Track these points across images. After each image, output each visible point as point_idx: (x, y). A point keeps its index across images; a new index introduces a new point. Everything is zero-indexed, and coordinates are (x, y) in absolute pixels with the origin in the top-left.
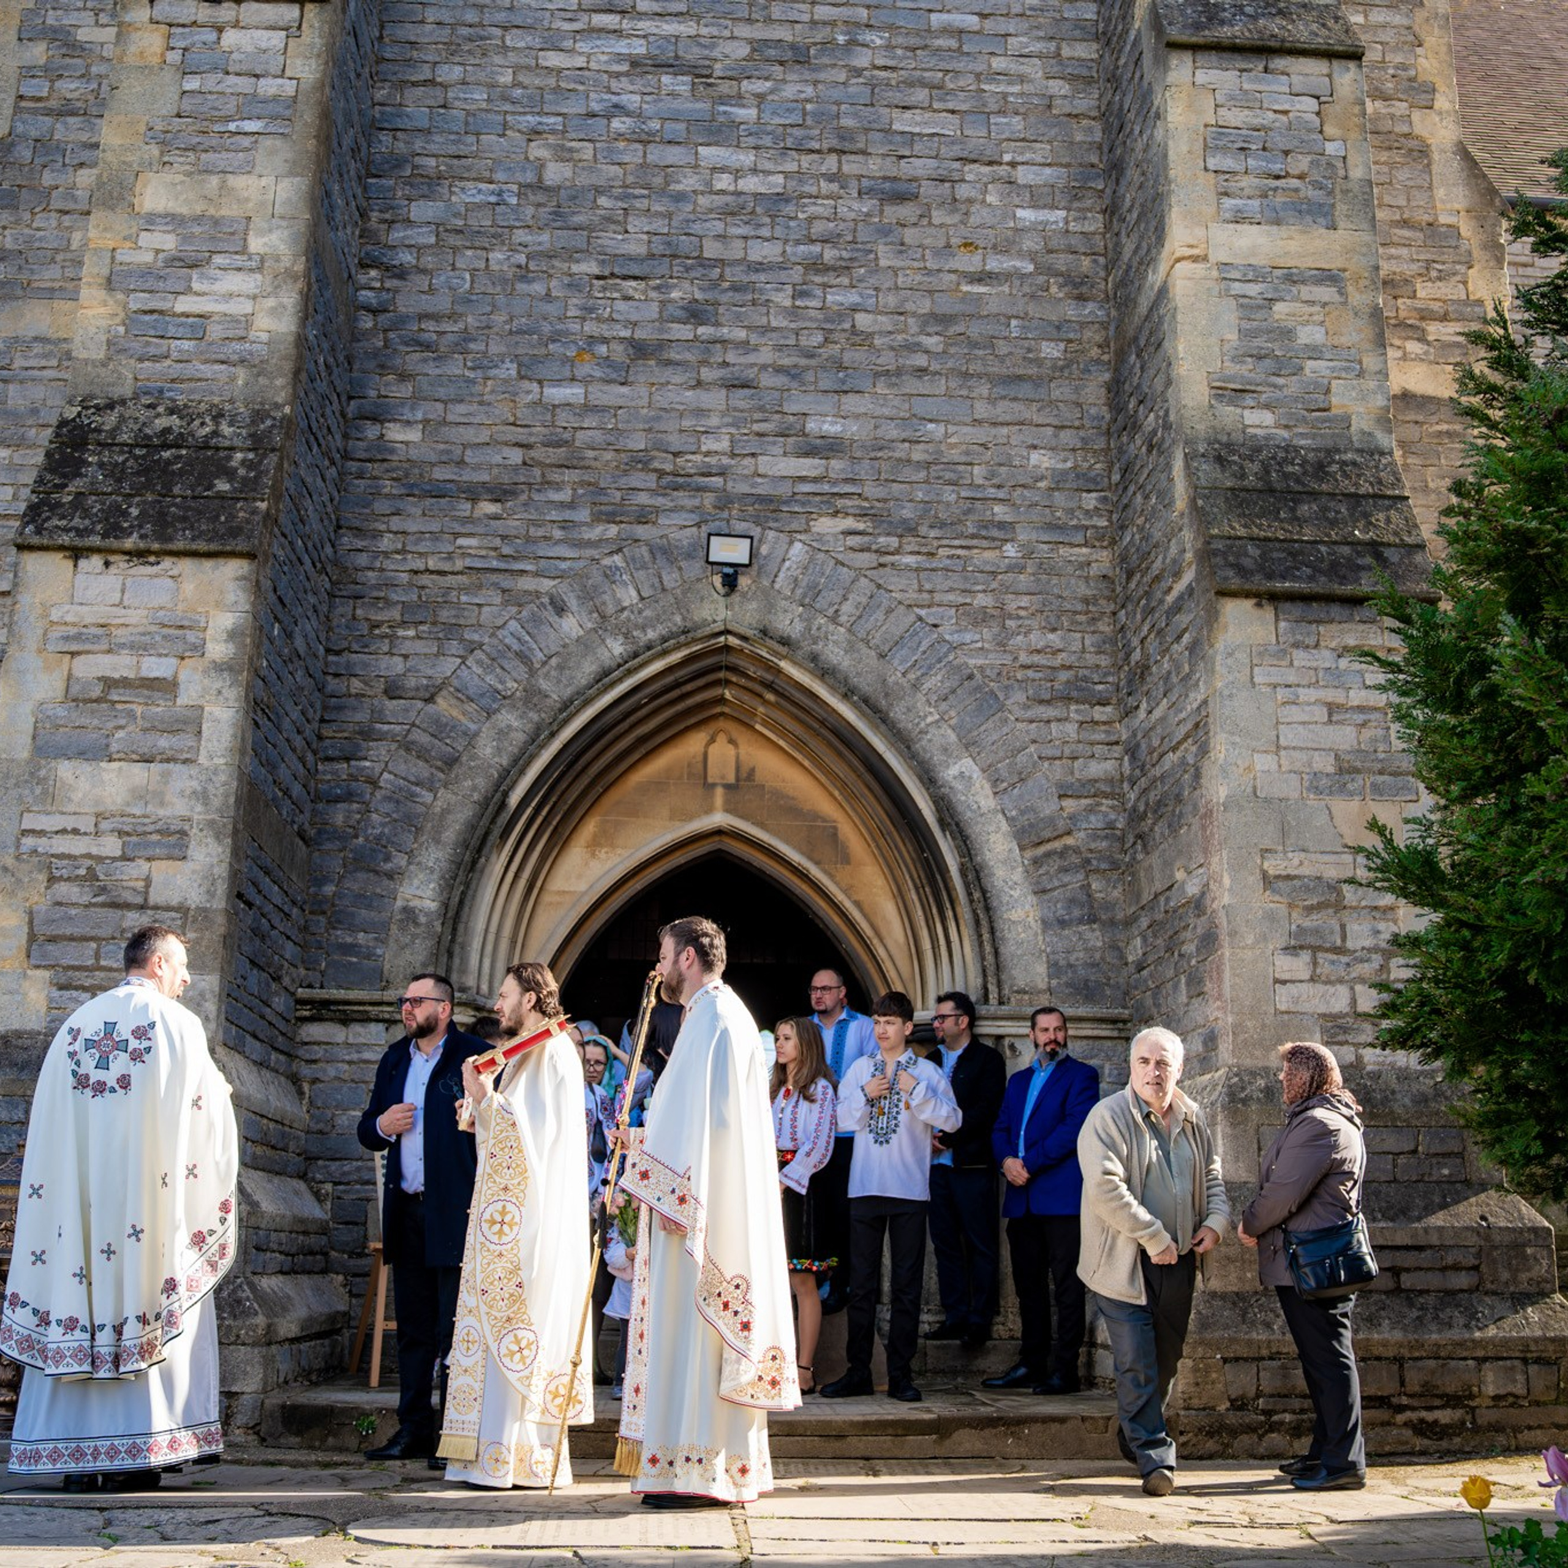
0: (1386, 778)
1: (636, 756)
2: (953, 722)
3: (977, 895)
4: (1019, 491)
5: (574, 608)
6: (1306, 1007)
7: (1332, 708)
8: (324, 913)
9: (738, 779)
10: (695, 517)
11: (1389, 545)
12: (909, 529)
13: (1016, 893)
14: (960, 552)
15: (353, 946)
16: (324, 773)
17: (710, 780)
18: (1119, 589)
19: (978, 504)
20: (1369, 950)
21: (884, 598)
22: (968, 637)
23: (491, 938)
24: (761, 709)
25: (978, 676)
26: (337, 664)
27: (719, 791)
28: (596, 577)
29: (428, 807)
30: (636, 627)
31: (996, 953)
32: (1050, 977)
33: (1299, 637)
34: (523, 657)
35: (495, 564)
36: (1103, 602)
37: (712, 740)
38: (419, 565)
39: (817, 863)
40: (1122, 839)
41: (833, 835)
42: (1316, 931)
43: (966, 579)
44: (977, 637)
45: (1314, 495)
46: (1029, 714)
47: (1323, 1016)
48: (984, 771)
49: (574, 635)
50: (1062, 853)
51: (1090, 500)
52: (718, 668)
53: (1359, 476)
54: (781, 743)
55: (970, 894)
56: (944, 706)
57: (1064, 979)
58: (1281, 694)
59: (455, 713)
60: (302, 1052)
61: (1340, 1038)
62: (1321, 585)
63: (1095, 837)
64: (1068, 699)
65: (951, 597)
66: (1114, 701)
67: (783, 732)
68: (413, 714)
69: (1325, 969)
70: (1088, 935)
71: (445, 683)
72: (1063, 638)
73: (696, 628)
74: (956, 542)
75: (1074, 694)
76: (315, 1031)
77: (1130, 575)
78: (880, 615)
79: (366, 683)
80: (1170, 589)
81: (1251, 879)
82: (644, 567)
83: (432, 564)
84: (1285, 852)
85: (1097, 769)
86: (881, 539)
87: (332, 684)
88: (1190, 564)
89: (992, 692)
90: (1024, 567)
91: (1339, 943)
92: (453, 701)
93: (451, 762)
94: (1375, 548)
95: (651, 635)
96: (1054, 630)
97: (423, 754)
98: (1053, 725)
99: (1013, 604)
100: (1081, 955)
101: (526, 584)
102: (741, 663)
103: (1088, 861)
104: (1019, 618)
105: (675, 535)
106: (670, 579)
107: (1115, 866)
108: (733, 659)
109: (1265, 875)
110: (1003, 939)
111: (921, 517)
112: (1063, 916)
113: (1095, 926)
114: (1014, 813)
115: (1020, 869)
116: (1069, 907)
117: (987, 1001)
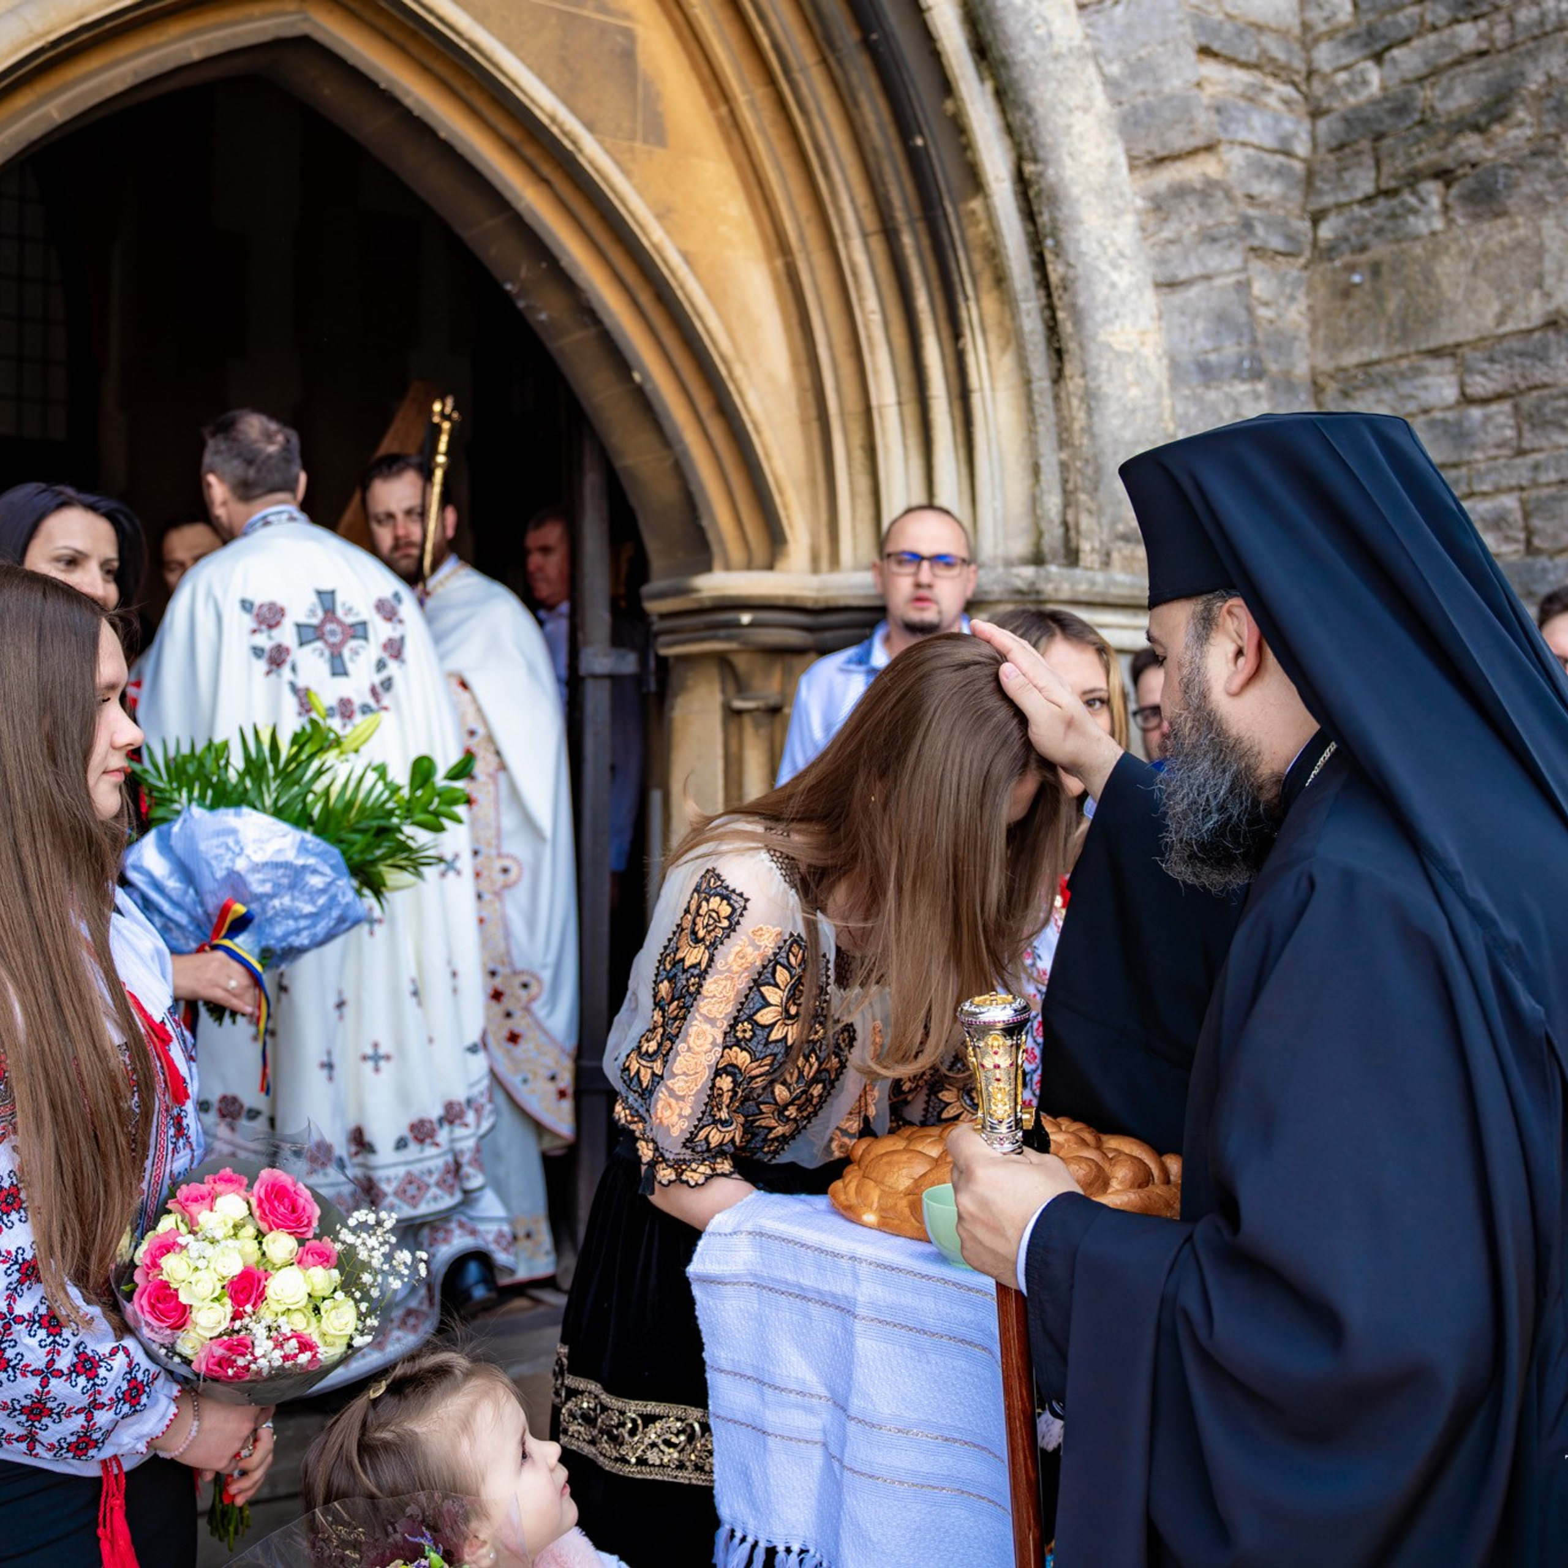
3: (1055, 271)
13: (1122, 280)
39: (590, 127)
40: (1308, 184)
41: (628, 53)
50: (1204, 195)
63: (1260, 170)
103: (1247, 225)
107: (1294, 246)
112: (1206, 352)
113: (1261, 387)
114: (1115, 69)
115: (1130, 219)
116: (1218, 333)
117: (1072, 557)
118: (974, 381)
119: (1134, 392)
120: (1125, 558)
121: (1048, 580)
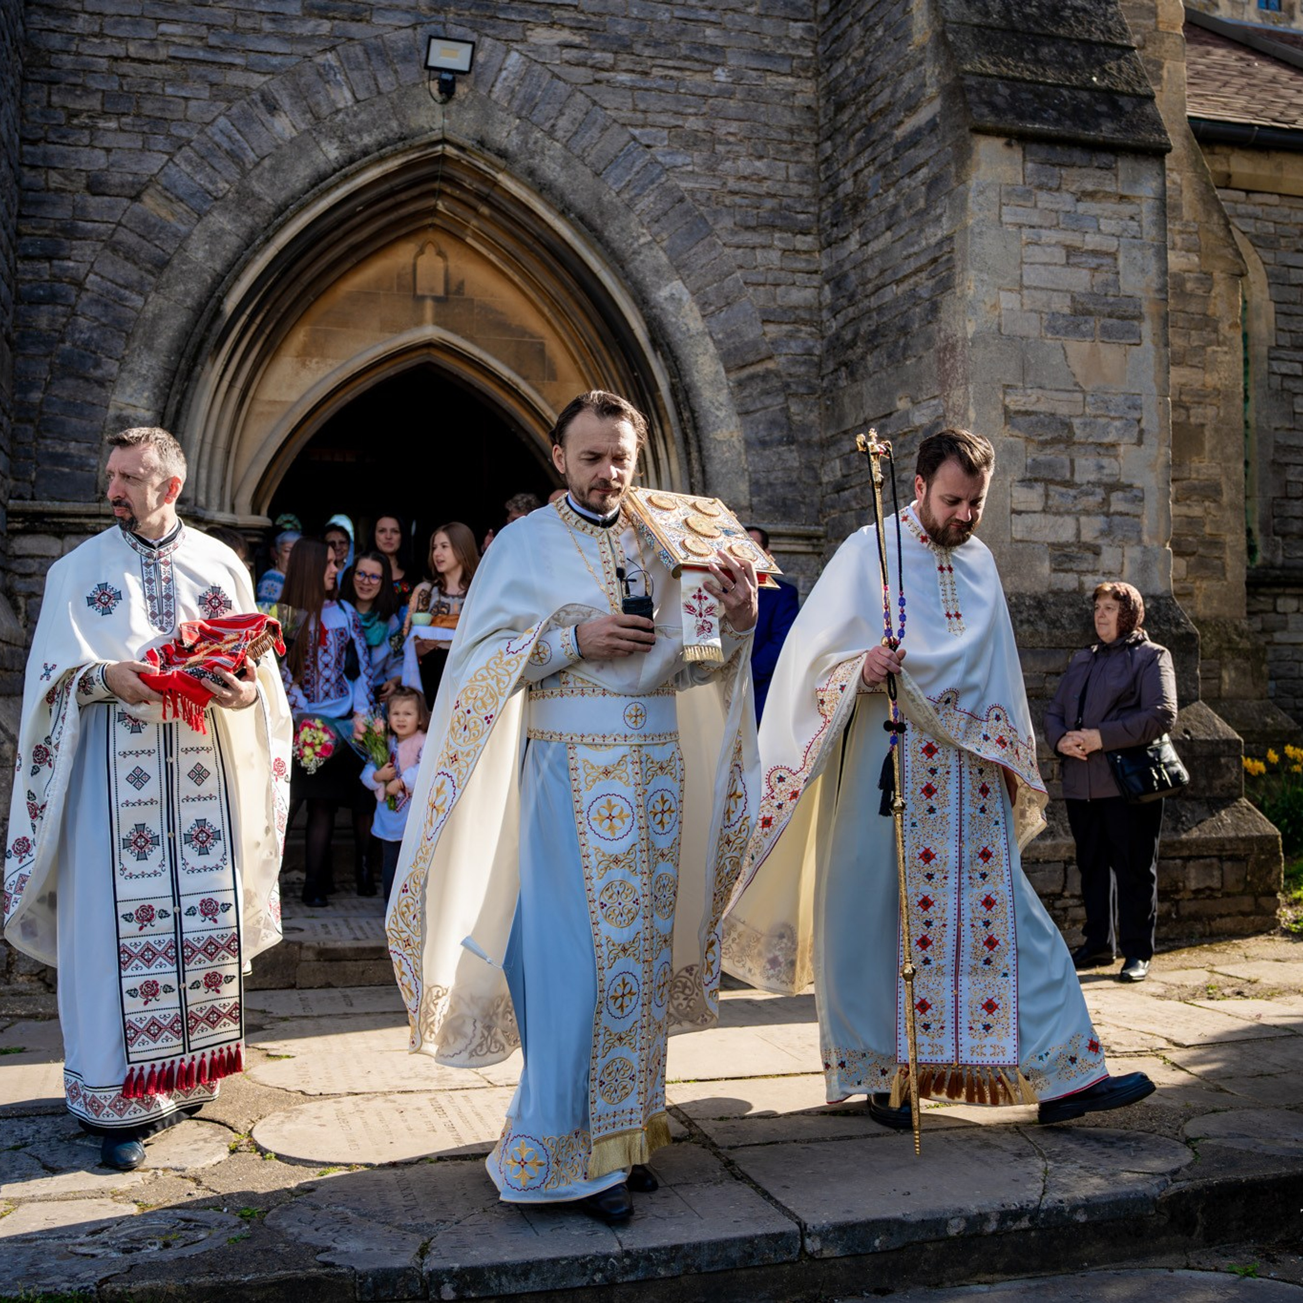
0: (1114, 321)
1: (348, 265)
2: (664, 244)
3: (686, 415)
4: (730, 14)
5: (287, 107)
6: (1037, 536)
7: (1071, 251)
8: (31, 421)
9: (447, 291)
10: (410, 19)
11: (1122, 94)
12: (624, 46)
13: (722, 414)
14: (672, 73)
15: (67, 455)
16: (25, 272)
17: (419, 292)
18: (822, 121)
19: (690, 25)
20: (1094, 484)
21: (598, 114)
22: (679, 160)
23: (207, 448)
24: (474, 222)
25: (689, 199)
26: (33, 155)
27: (429, 304)
28: (309, 76)
29: (139, 312)
30: (352, 130)
31: (704, 471)
32: (752, 494)
33: (1044, 180)
34: (234, 156)
35: (201, 55)
36: (806, 133)
37: (421, 252)
38: (120, 50)
39: (525, 378)
40: (819, 365)
41: (541, 352)
42: (1049, 465)
43: (678, 101)
44: (688, 160)
45: (1053, 39)
46: (736, 240)
47: (1052, 545)
48: (693, 294)
49: (287, 136)
50: (765, 376)
51: (797, 30)
52: (433, 178)
53: (1090, 23)
54: (492, 257)
55: (679, 414)
56: (656, 227)
57: (764, 497)
58: (1026, 234)
59: (163, 213)
60: (14, 566)
61: (1066, 566)
62: (1067, 129)
63: (795, 362)
64: (773, 227)
65: (663, 118)
66: (815, 231)
67: (494, 246)
68: (118, 213)
69: (1055, 501)
70: (787, 456)
71: (152, 180)
72: (769, 167)
73: (413, 136)
74: (670, 63)
75: (779, 222)
76: (28, 544)
77: (840, 107)
78: (595, 132)
79: (66, 177)
80: (901, 123)
81: (994, 413)
82: (359, 67)
83: (133, 50)
84: (1025, 388)
85: (799, 296)
86: (597, 55)
87: (29, 176)
88: (931, 99)
89: (702, 216)
90: (734, 93)
91: (1068, 476)
92: (161, 200)
93: (161, 265)
94: (1110, 95)
95: (367, 139)
96: (760, 157)
97: (130, 256)
98: (758, 252)
99: (723, 129)
100: (780, 474)
101: (236, 78)
102: (458, 174)
103: (787, 385)
104: (728, 143)
105: (392, 36)
106: (386, 82)
107: (812, 390)
108: (450, 170)
109: (1006, 408)
110: (709, 458)
111: (636, 35)
112: (764, 436)
114: (720, 336)
115: (726, 391)
116: (770, 429)
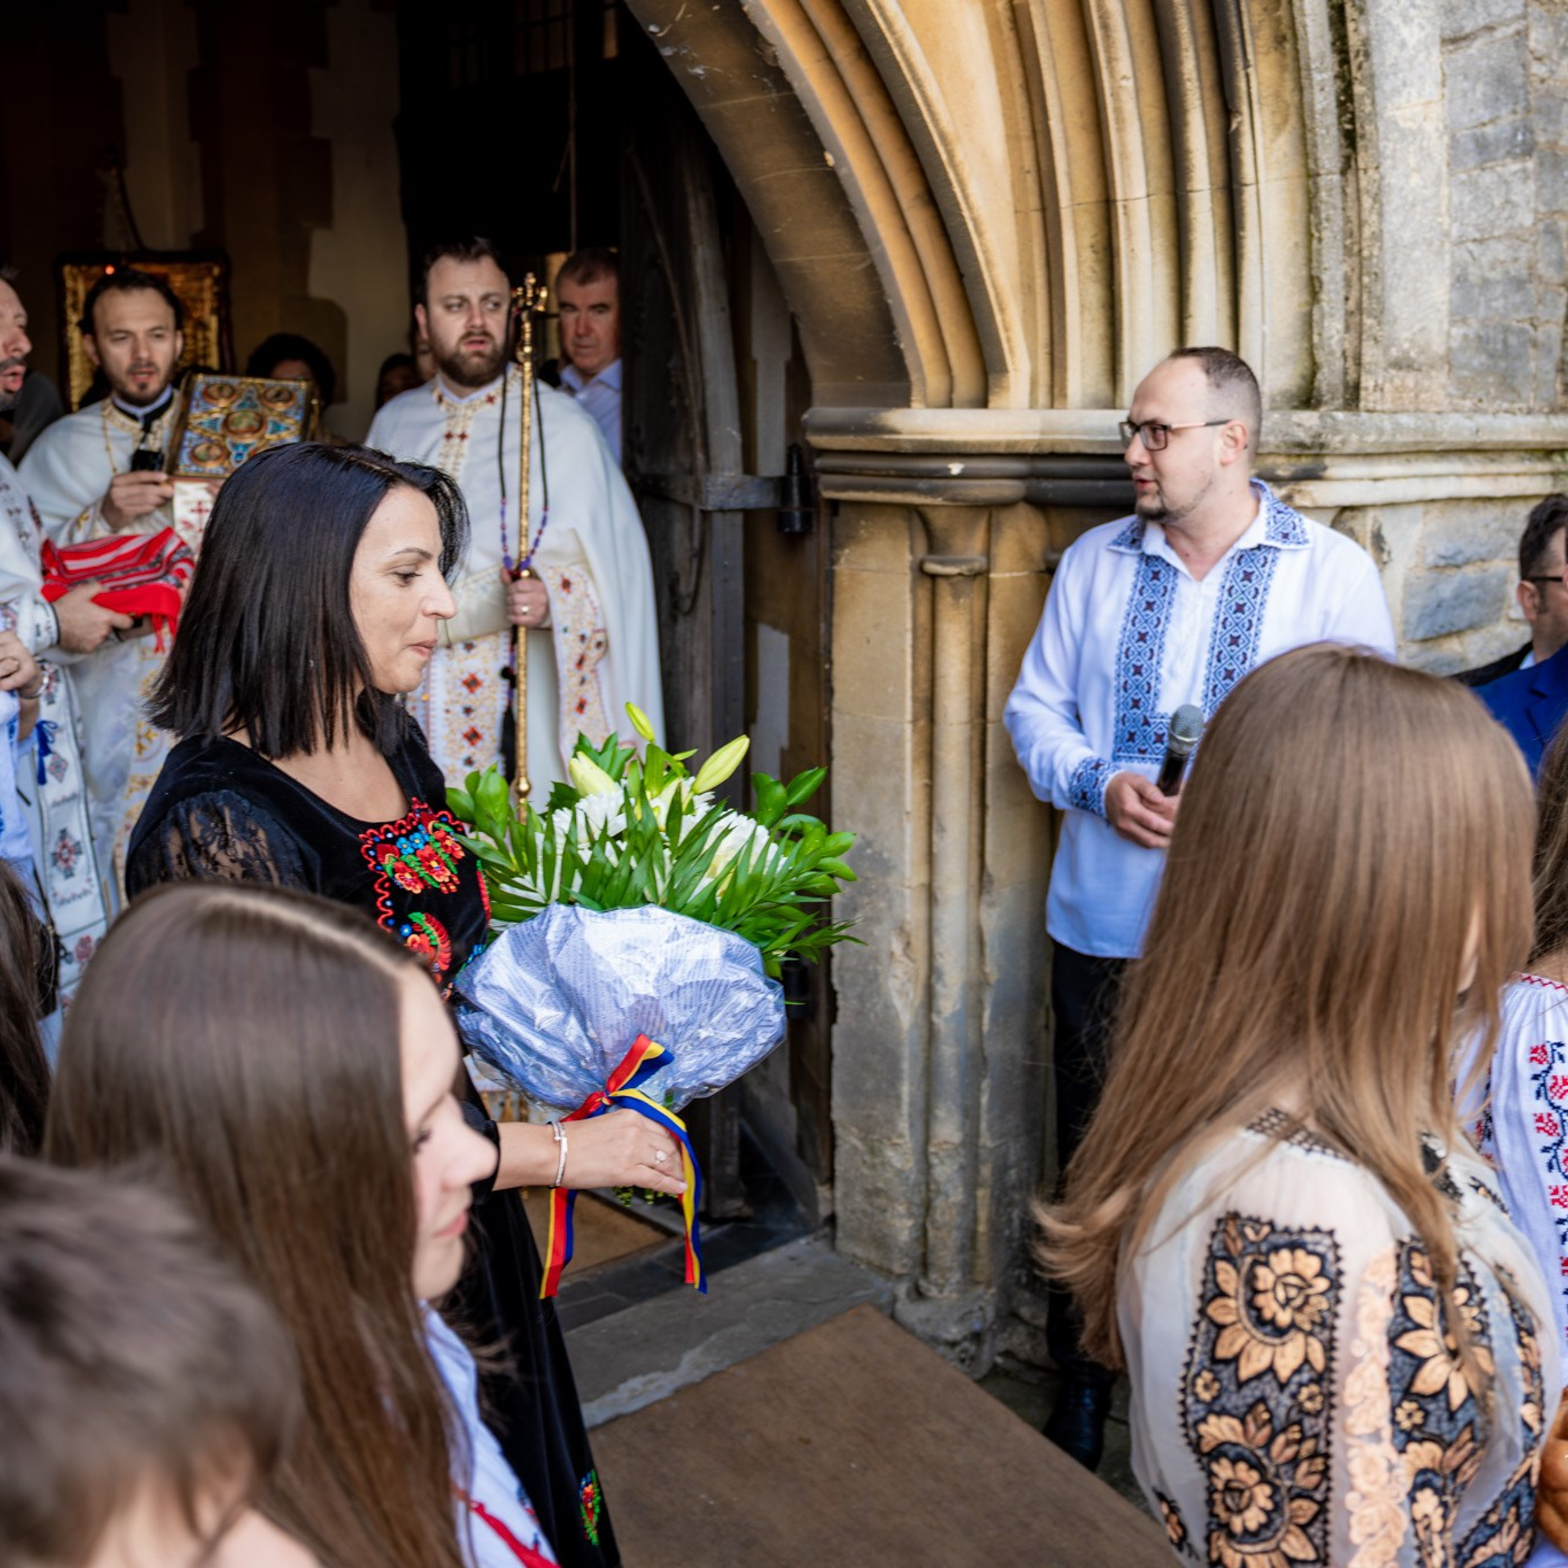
3: (1354, 32)
13: (1412, 37)
32: (1452, 316)
70: (1517, 191)
100: (1502, 251)
112: (1484, 124)
113: (1530, 164)
116: (1497, 99)
117: (1352, 396)
118: (1247, 172)
119: (1415, 180)
120: (1397, 389)
121: (1336, 431)
